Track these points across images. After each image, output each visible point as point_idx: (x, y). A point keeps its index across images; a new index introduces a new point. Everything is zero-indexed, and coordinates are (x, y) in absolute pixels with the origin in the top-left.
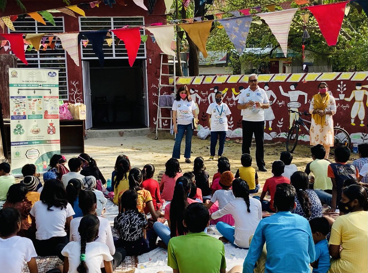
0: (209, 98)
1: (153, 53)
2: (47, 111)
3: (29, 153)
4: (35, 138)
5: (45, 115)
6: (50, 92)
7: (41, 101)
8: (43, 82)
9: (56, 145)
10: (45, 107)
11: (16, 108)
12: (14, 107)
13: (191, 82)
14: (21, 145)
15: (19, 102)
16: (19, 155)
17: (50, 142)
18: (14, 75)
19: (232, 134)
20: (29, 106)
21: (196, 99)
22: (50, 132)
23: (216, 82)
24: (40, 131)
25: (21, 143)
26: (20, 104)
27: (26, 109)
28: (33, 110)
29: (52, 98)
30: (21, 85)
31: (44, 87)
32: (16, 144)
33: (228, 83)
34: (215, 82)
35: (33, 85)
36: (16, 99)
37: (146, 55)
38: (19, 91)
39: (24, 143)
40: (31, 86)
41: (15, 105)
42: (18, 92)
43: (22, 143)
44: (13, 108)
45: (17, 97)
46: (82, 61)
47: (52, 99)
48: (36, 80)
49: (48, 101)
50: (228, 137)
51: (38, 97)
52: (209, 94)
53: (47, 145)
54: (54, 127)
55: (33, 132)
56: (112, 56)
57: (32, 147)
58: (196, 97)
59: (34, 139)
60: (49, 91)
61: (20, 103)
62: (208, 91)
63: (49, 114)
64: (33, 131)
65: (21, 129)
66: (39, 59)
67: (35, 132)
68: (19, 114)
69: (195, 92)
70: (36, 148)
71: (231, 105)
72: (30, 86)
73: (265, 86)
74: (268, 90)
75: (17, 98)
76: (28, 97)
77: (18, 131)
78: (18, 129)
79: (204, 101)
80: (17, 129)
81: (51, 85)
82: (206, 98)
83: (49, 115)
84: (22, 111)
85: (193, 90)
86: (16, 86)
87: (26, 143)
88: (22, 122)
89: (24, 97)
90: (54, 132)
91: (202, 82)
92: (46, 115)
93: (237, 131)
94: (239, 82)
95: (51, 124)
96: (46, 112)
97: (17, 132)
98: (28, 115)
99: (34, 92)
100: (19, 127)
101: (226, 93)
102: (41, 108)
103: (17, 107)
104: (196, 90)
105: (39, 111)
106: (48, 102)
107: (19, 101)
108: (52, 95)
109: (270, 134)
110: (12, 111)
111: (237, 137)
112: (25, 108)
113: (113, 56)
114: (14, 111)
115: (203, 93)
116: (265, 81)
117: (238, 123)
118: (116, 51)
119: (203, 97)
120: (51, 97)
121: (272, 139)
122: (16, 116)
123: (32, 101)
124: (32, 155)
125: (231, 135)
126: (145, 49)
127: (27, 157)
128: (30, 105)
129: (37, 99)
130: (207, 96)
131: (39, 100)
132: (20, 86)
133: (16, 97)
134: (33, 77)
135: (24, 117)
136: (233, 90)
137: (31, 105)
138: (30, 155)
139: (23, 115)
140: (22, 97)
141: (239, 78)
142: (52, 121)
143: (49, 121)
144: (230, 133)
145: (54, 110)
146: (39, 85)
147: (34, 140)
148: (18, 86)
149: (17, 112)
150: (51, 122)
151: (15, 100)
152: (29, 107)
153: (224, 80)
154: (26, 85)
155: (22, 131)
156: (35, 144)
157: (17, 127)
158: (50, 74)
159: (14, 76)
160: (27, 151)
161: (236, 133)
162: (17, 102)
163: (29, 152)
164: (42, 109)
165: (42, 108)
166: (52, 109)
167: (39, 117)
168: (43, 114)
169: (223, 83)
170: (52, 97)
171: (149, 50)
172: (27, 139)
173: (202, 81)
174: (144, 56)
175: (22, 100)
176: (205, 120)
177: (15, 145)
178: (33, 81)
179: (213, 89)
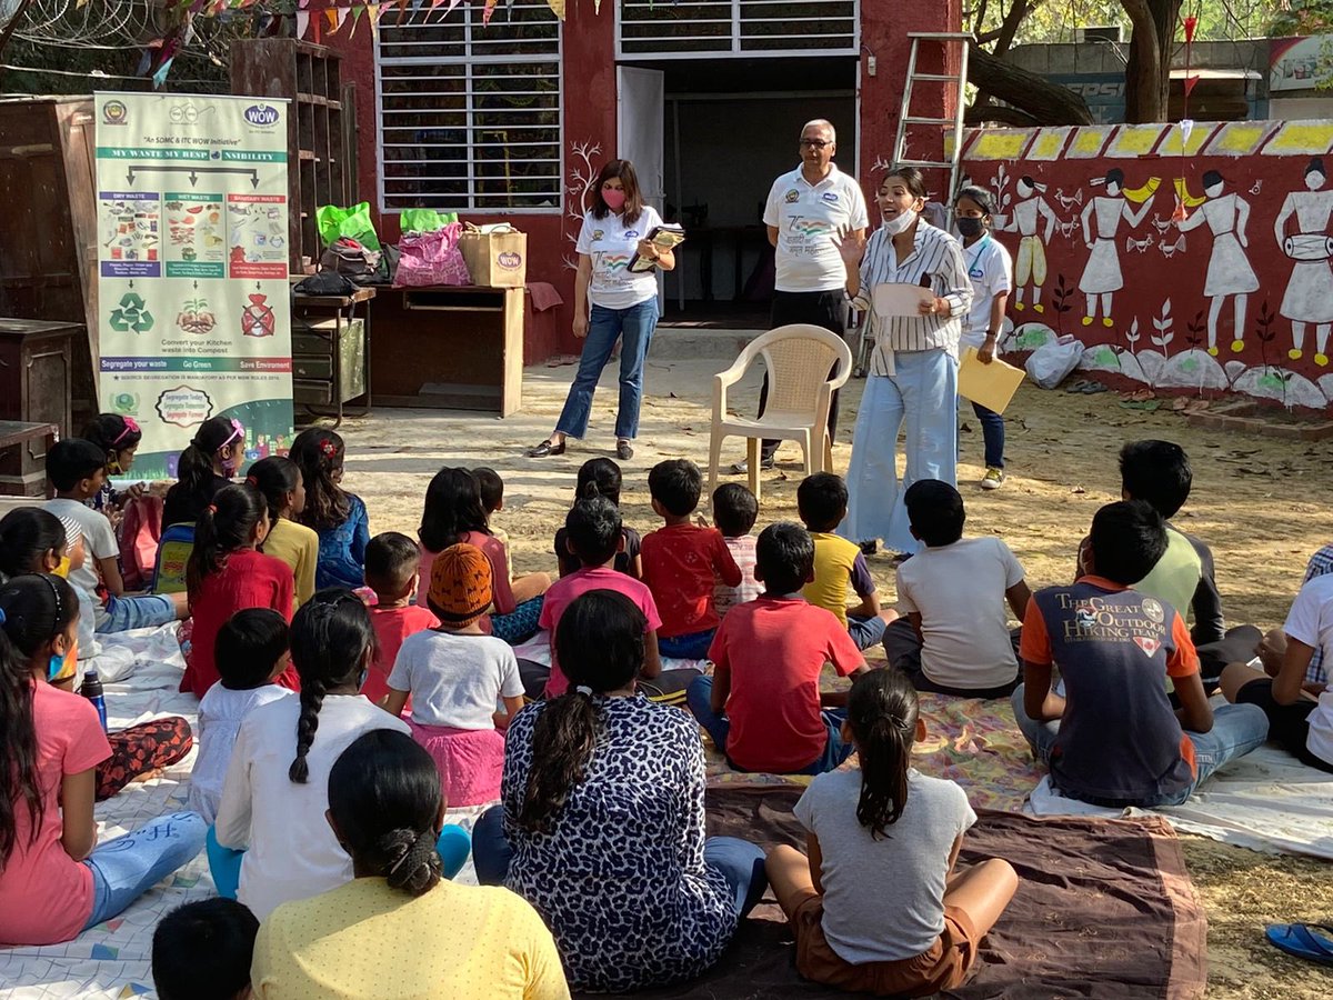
0: (1085, 218)
1: (887, 33)
2: (238, 247)
3: (169, 402)
4: (194, 347)
5: (232, 264)
6: (255, 181)
7: (218, 211)
8: (227, 142)
9: (277, 378)
10: (234, 235)
11: (121, 236)
12: (113, 230)
13: (1024, 149)
14: (139, 369)
15: (133, 215)
16: (132, 408)
17: (253, 365)
18: (115, 117)
19: (1164, 371)
20: (172, 230)
21: (1038, 220)
22: (253, 326)
23: (1115, 152)
24: (214, 323)
25: (137, 364)
26: (136, 220)
27: (159, 240)
28: (190, 245)
29: (260, 201)
30: (140, 152)
31: (229, 159)
32: (122, 365)
33: (1162, 155)
34: (1112, 152)
35: (185, 154)
36: (120, 201)
37: (857, 43)
38: (134, 173)
39: (151, 364)
40: (181, 157)
41: (118, 224)
42: (131, 179)
43: (144, 364)
44: (110, 233)
45: (125, 196)
46: (619, 68)
47: (261, 204)
48: (196, 137)
49: (244, 212)
50: (1149, 384)
51: (208, 198)
52: (1085, 203)
53: (239, 378)
54: (268, 310)
55: (185, 325)
56: (727, 46)
57: (181, 382)
58: (1039, 213)
59: (190, 350)
60: (252, 176)
61: (136, 216)
62: (1083, 191)
63: (247, 259)
64: (184, 320)
65: (140, 312)
66: (469, 59)
67: (195, 324)
68: (132, 257)
69: (1036, 193)
70: (198, 384)
71: (1170, 248)
72: (174, 158)
73: (1309, 171)
74: (1322, 189)
75: (125, 198)
76: (168, 196)
77: (129, 319)
78: (128, 312)
79: (1067, 231)
80: (124, 310)
81: (256, 153)
82: (1075, 218)
83: (249, 265)
84: (144, 245)
85: (1029, 182)
86: (121, 157)
87: (157, 364)
88: (145, 287)
89: (154, 196)
90: (270, 328)
91: (1063, 153)
92: (237, 265)
93: (1184, 360)
94: (1206, 153)
95: (258, 300)
96: (237, 252)
97: (122, 321)
98: (168, 263)
99: (193, 180)
100: (131, 305)
101: (1151, 200)
102: (218, 240)
103: (123, 230)
104: (1038, 186)
105: (210, 249)
106: (242, 217)
107: (132, 211)
108: (260, 191)
109: (1319, 380)
110: (107, 245)
111: (1185, 385)
112: (154, 237)
113: (730, 49)
114: (115, 244)
115: (1063, 198)
116: (1312, 151)
117: (1191, 328)
118: (745, 29)
119: (1063, 215)
120: (255, 199)
121: (1325, 403)
122: (122, 263)
123: (183, 209)
124: (180, 411)
125: (1163, 377)
126: (857, 17)
127: (160, 415)
128: (173, 226)
129: (205, 204)
130: (1078, 209)
131: (212, 211)
132: (134, 157)
133: (119, 196)
134: (186, 124)
135: (153, 270)
136: (1180, 185)
137: (181, 225)
138: (173, 411)
139: (146, 260)
140: (143, 196)
141: (1207, 137)
142: (258, 287)
143: (249, 286)
144: (1158, 367)
145: (268, 247)
146: (212, 152)
147: (188, 355)
148: (128, 156)
149: (125, 250)
150: (256, 292)
151: (119, 207)
152: (171, 233)
153: (1145, 145)
154: (158, 154)
155: (141, 320)
156: (192, 369)
157: (124, 303)
158: (253, 116)
159: (115, 120)
160: (163, 393)
161: (1180, 367)
162: (123, 215)
163: (168, 398)
164: (224, 243)
165: (224, 239)
166: (260, 243)
167: (213, 271)
168: (226, 260)
169: (1142, 158)
170: (260, 199)
171: (871, 21)
172: (164, 350)
173: (1062, 148)
174: (851, 46)
175: (144, 205)
176: (1067, 308)
177: (117, 369)
178: (186, 139)
179: (1102, 180)
